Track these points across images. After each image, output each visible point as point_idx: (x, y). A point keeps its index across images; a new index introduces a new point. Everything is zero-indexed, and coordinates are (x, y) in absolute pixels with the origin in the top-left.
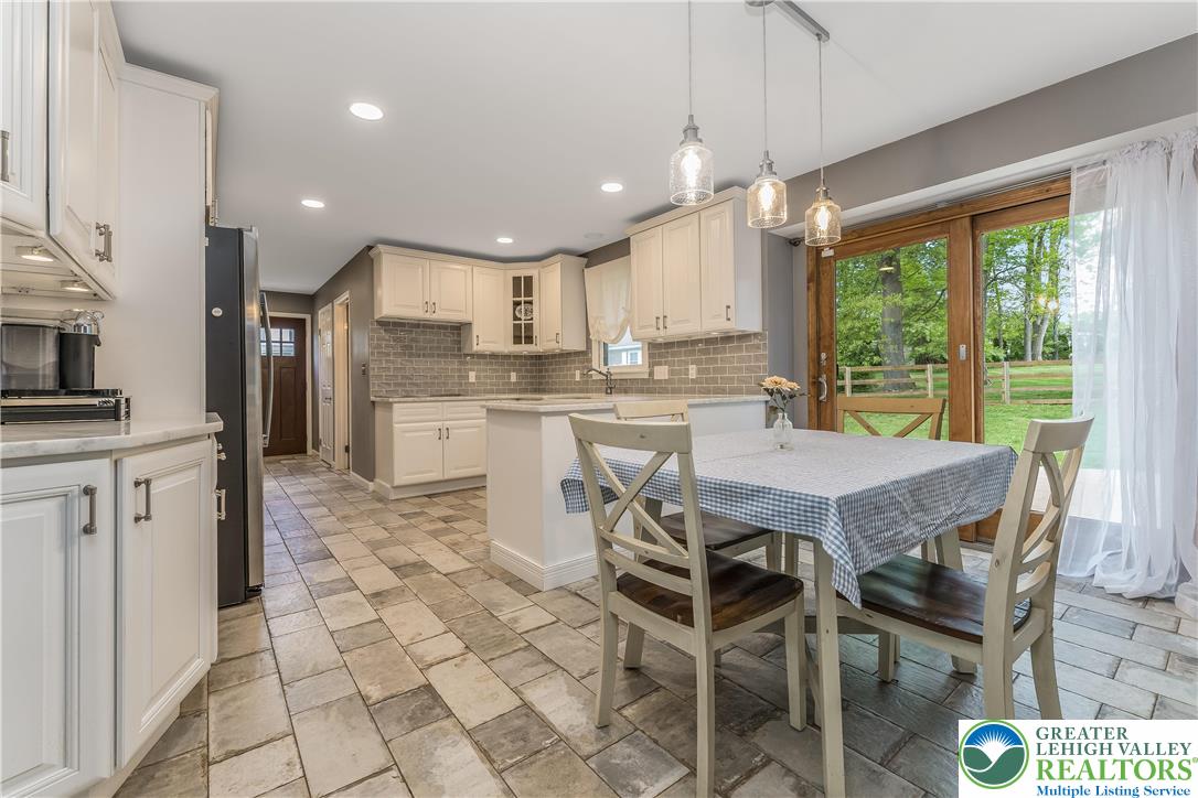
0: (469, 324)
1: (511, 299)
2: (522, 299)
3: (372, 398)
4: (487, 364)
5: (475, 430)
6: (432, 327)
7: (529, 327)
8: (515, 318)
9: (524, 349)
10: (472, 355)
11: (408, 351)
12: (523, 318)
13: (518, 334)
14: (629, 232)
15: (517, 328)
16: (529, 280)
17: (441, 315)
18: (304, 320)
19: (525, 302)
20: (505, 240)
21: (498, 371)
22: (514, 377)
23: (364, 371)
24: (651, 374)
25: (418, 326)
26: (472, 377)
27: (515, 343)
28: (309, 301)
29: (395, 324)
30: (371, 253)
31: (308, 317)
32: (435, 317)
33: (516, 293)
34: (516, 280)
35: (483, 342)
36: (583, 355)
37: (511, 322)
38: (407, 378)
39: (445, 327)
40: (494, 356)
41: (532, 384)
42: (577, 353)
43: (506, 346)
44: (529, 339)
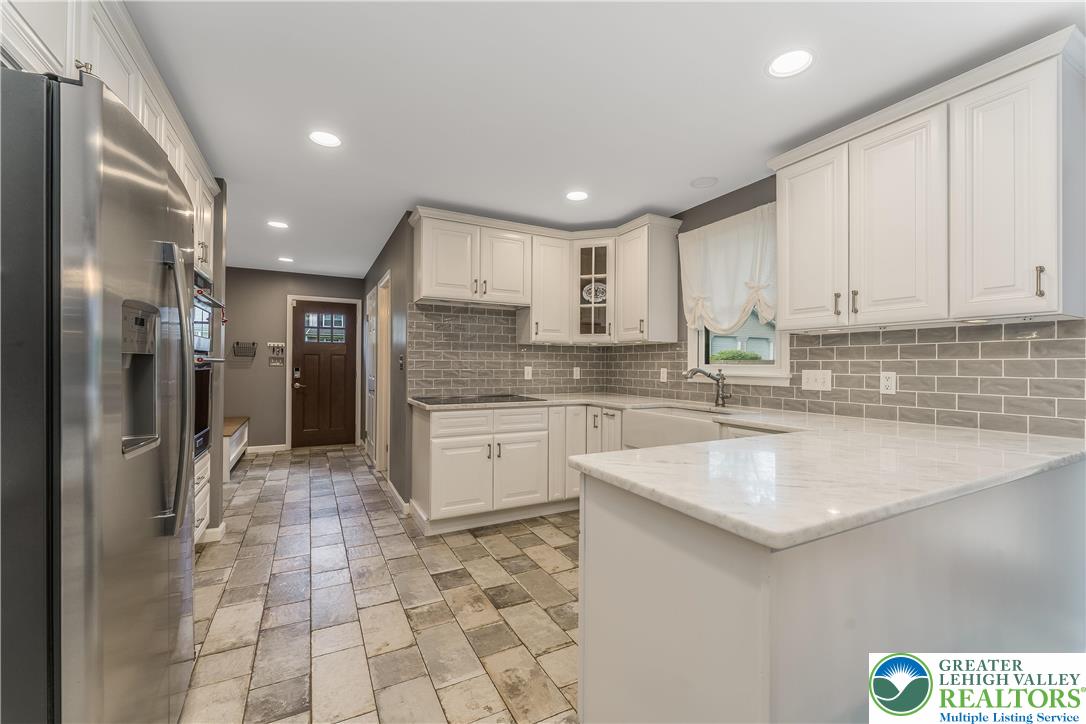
0: (527, 308)
1: (578, 277)
2: (593, 276)
3: (410, 400)
4: (545, 357)
5: (534, 445)
6: (482, 312)
7: (601, 312)
8: (583, 301)
9: (594, 339)
10: (529, 347)
11: (453, 341)
12: (593, 300)
13: (585, 320)
14: (773, 165)
15: (585, 313)
16: (601, 253)
17: (495, 297)
18: (355, 306)
19: (597, 281)
20: (577, 196)
21: (558, 367)
22: (577, 373)
23: (401, 365)
24: (796, 380)
25: (464, 310)
26: (528, 373)
27: (582, 332)
28: (359, 286)
29: (439, 308)
30: (412, 220)
31: (359, 303)
32: (486, 298)
33: (585, 268)
34: (585, 253)
35: (545, 330)
36: (672, 350)
37: (578, 306)
38: (451, 374)
39: (498, 313)
40: (554, 347)
41: (597, 381)
42: (662, 346)
43: (570, 335)
44: (600, 328)
